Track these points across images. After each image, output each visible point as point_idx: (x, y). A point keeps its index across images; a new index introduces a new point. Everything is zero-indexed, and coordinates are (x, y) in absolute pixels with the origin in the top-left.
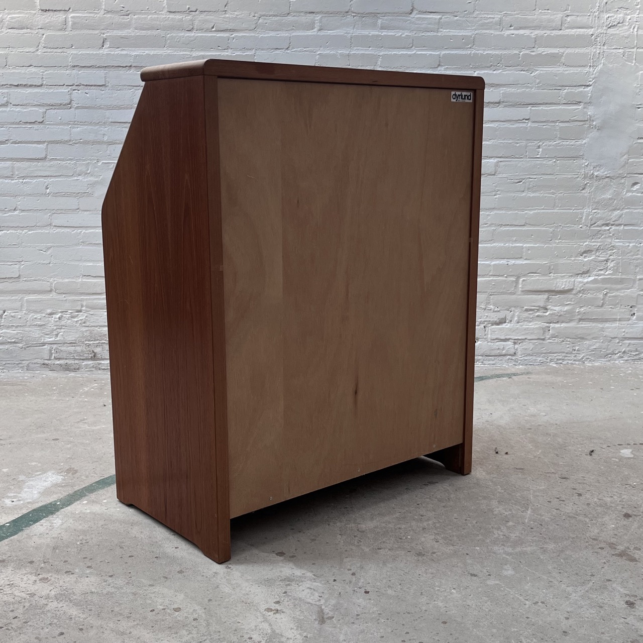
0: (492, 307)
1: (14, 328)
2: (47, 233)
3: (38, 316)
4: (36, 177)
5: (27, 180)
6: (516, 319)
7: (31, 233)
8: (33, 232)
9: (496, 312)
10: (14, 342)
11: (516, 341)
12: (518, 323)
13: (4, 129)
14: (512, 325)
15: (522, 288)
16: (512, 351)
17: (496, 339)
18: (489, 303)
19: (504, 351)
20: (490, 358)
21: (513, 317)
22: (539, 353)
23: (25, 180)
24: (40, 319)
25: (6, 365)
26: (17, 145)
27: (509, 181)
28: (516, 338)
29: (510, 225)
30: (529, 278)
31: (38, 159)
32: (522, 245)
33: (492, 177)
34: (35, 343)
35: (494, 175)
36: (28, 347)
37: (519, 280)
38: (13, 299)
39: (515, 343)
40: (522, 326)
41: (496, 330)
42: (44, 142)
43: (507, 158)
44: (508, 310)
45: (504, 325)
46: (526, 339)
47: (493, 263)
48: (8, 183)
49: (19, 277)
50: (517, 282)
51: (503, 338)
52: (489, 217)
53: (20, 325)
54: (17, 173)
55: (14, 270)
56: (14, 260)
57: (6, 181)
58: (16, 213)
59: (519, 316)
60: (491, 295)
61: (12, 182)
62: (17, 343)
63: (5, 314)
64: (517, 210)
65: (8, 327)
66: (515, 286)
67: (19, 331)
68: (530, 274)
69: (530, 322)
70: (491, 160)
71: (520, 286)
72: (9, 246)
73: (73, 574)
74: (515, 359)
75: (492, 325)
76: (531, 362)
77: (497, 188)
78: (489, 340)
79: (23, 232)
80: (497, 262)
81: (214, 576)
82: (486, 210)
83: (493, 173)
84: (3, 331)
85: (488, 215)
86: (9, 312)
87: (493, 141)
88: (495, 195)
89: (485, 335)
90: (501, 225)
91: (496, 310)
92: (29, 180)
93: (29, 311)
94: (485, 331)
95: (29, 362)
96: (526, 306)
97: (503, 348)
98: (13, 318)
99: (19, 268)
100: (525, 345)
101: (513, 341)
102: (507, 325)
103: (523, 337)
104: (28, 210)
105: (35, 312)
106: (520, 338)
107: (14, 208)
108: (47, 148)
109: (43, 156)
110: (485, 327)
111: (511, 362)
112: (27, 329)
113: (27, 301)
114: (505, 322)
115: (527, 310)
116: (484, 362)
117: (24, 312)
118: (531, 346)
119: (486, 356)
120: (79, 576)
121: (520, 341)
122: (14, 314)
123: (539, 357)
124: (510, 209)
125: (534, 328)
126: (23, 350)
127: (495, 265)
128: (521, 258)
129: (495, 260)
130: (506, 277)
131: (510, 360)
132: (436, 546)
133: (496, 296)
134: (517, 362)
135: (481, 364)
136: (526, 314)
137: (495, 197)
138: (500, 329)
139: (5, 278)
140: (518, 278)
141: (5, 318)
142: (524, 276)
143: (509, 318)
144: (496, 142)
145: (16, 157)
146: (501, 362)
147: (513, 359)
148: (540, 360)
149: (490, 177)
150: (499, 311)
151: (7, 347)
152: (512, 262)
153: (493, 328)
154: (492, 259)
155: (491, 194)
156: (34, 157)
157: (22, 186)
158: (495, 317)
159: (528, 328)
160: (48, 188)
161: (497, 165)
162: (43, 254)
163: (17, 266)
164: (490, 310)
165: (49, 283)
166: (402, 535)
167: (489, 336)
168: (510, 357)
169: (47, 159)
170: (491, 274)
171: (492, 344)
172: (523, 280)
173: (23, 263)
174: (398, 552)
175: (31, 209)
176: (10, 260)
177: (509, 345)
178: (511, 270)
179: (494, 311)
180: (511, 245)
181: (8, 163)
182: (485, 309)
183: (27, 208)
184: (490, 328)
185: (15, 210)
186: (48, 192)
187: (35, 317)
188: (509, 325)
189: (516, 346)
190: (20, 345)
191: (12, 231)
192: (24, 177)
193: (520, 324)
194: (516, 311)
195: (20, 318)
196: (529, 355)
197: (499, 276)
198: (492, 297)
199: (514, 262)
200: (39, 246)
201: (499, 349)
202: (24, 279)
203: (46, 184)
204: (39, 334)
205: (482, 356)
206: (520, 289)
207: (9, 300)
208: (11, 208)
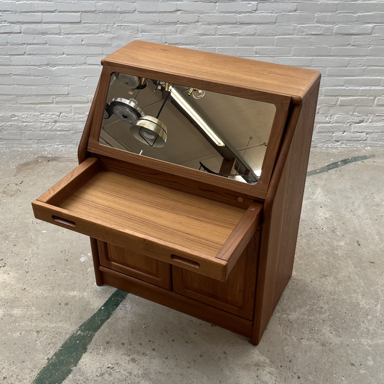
0: (356, 114)
1: (67, 123)
2: (83, 68)
3: (81, 116)
4: (75, 34)
5: (69, 36)
6: (370, 120)
7: (74, 68)
8: (75, 67)
9: (359, 116)
10: (68, 130)
11: (368, 133)
12: (371, 123)
13: (53, 3)
14: (367, 124)
15: (377, 103)
16: (365, 138)
17: (356, 132)
18: (355, 111)
19: (360, 139)
20: (351, 142)
21: (368, 119)
22: (380, 140)
23: (68, 36)
24: (83, 118)
25: (64, 142)
26: (61, 13)
27: (379, 38)
28: (368, 131)
29: (376, 66)
30: (382, 98)
31: (76, 23)
32: (381, 78)
33: (369, 35)
34: (80, 131)
35: (370, 34)
36: (76, 133)
37: (376, 99)
38: (65, 107)
39: (367, 134)
40: (373, 124)
41: (356, 127)
42: (79, 11)
43: (381, 23)
44: (366, 116)
45: (362, 124)
46: (374, 132)
47: (361, 88)
48: (57, 37)
49: (68, 94)
50: (374, 100)
51: (360, 131)
52: (363, 61)
53: (71, 121)
54: (63, 31)
55: (65, 90)
56: (65, 84)
57: (57, 36)
58: (64, 56)
59: (372, 119)
60: (357, 107)
61: (60, 37)
62: (70, 131)
63: (61, 114)
64: (382, 56)
65: (64, 122)
66: (373, 102)
67: (70, 124)
68: (383, 95)
69: (378, 122)
70: (370, 25)
71: (376, 102)
72: (61, 76)
73: (146, 355)
74: (366, 143)
75: (355, 124)
76: (375, 144)
77: (371, 43)
78: (352, 132)
79: (69, 68)
80: (364, 88)
81: (219, 360)
82: (362, 56)
83: (370, 33)
84: (61, 124)
85: (363, 59)
86: (64, 114)
87: (373, 12)
88: (369, 47)
89: (350, 129)
90: (370, 66)
91: (358, 115)
92: (71, 36)
93: (76, 113)
94: (350, 127)
95: (77, 141)
96: (377, 113)
97: (360, 137)
98: (66, 117)
99: (68, 88)
100: (373, 135)
101: (366, 133)
102: (364, 124)
103: (372, 131)
104: (71, 54)
105: (80, 114)
106: (370, 131)
107: (62, 53)
108: (81, 16)
109: (79, 20)
110: (350, 125)
111: (363, 145)
112: (75, 123)
113: (74, 108)
114: (363, 122)
115: (377, 116)
116: (347, 144)
117: (73, 114)
118: (377, 136)
119: (348, 141)
120: (150, 358)
121: (370, 133)
122: (66, 115)
123: (380, 141)
124: (378, 56)
125: (380, 126)
126: (73, 135)
127: (362, 90)
128: (379, 86)
129: (363, 86)
130: (368, 97)
131: (362, 143)
132: (331, 337)
133: (360, 107)
134: (367, 144)
135: (345, 146)
136: (377, 118)
137: (369, 48)
138: (360, 126)
139: (60, 95)
140: (375, 97)
141: (61, 117)
142: (379, 96)
143: (365, 120)
144: (375, 13)
145: (62, 21)
146: (357, 144)
147: (364, 143)
148: (380, 144)
149: (367, 35)
150: (360, 116)
151: (64, 133)
152: (373, 88)
153: (355, 126)
154: (361, 86)
155: (366, 46)
156: (73, 21)
157: (66, 40)
158: (357, 119)
159: (376, 126)
160: (83, 41)
161: (373, 28)
162: (82, 81)
163: (67, 88)
164: (355, 115)
165: (86, 98)
166: (312, 326)
167: (352, 130)
168: (363, 141)
169: (82, 23)
170: (359, 95)
171: (353, 134)
172: (378, 99)
173: (70, 86)
174: (311, 343)
175: (73, 53)
176: (62, 84)
177: (363, 135)
178: (371, 93)
179: (357, 116)
180: (374, 78)
181: (57, 25)
182: (352, 115)
183: (71, 53)
184: (353, 125)
185: (63, 54)
186: (83, 44)
187: (79, 116)
188: (365, 124)
189: (367, 136)
190: (72, 132)
191: (62, 67)
192: (68, 34)
193: (372, 123)
194: (371, 116)
195: (71, 117)
196: (375, 141)
197: (363, 96)
198: (357, 108)
199: (374, 88)
200: (79, 76)
201: (357, 137)
202: (72, 95)
203: (82, 38)
204: (82, 126)
205: (346, 141)
206: (375, 104)
207: (63, 107)
208: (61, 53)
